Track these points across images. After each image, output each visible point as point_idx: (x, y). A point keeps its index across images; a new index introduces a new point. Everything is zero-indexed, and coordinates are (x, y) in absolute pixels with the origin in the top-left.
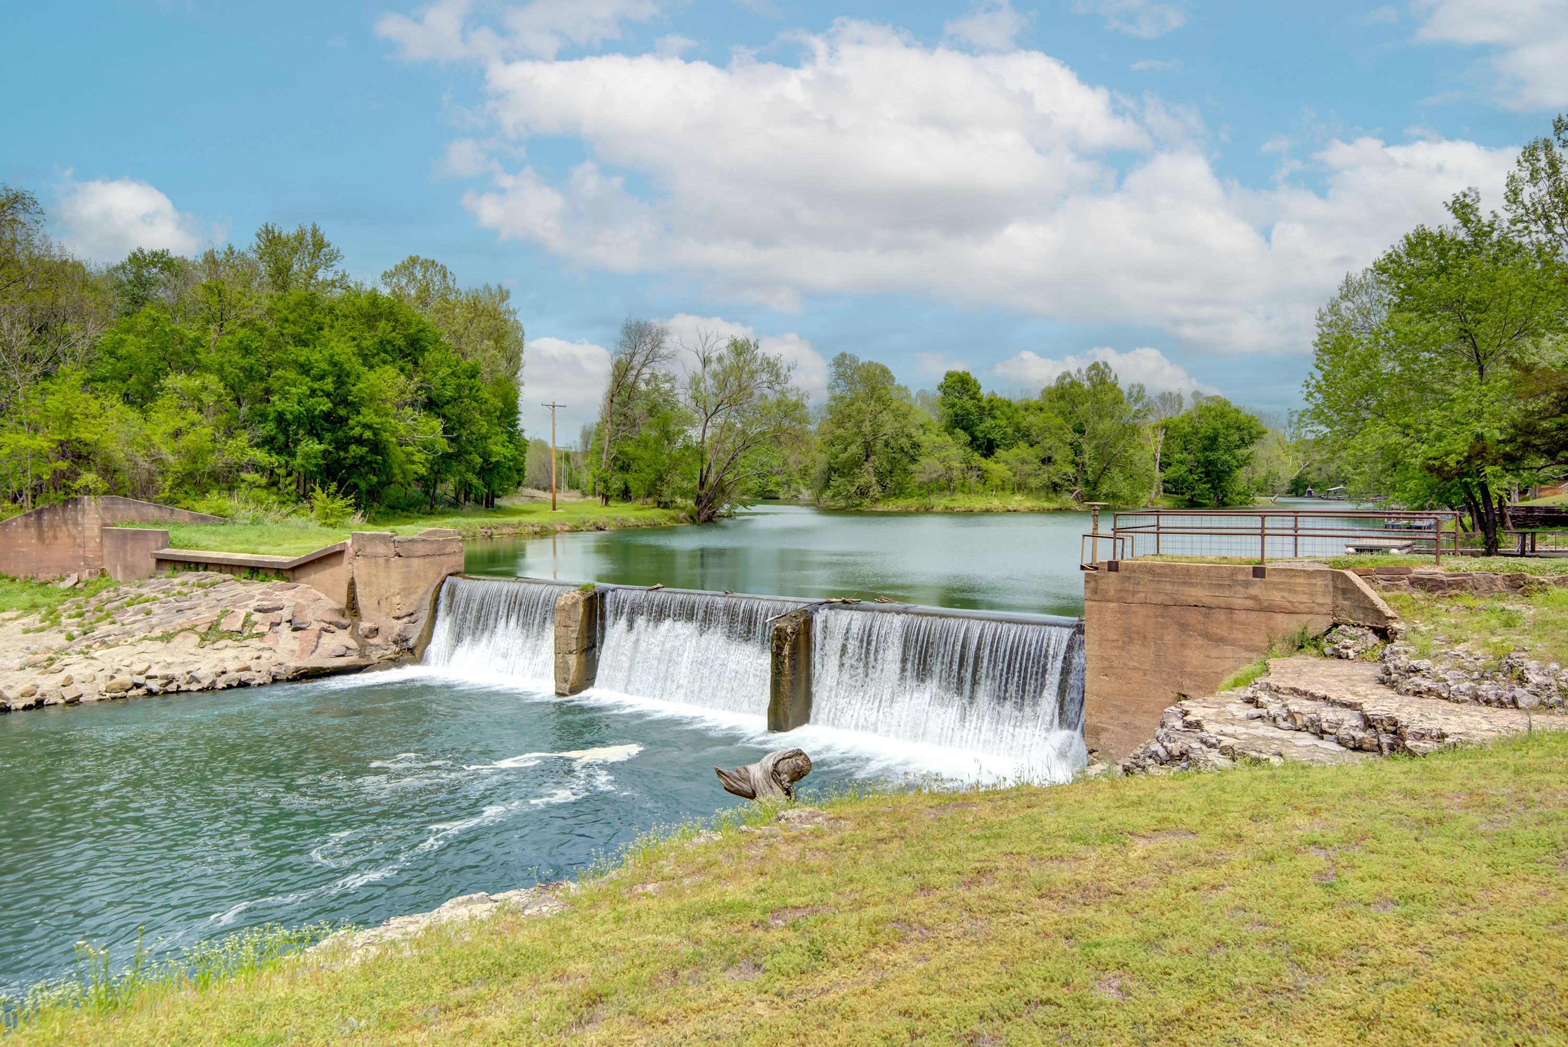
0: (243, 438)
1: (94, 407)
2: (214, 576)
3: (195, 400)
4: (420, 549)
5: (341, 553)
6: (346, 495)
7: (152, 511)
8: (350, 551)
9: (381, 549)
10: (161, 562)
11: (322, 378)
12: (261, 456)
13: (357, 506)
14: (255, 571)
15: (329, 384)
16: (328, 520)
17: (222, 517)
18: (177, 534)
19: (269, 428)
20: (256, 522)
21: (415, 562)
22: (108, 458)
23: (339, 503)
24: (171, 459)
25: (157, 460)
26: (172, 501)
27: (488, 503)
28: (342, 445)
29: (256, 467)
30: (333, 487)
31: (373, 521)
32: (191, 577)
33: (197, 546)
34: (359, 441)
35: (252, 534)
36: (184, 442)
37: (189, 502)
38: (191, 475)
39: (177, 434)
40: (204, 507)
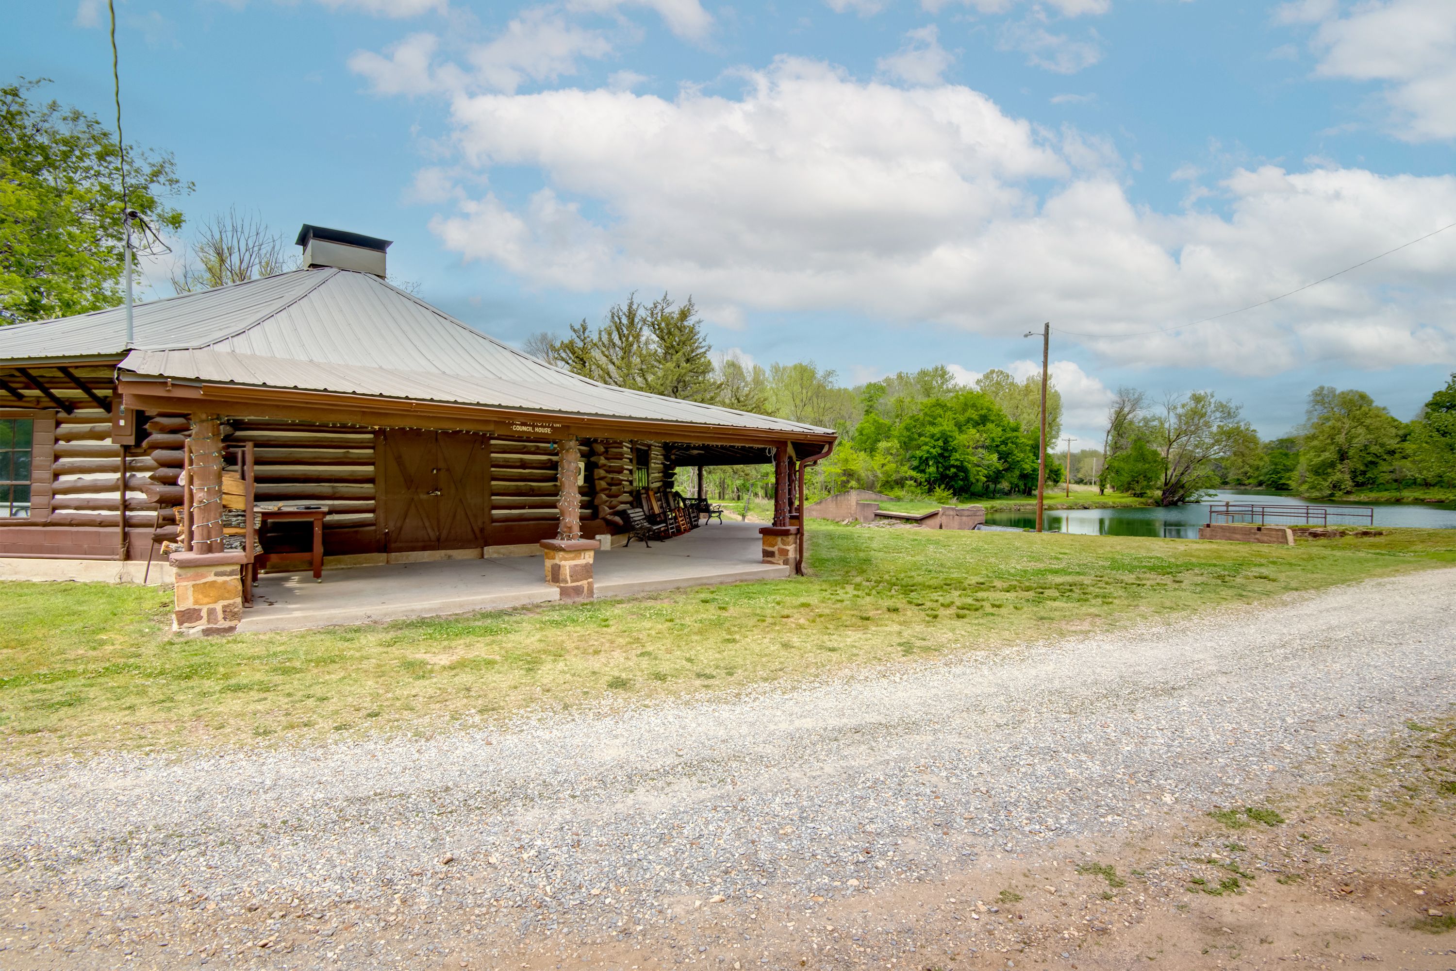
0: (906, 468)
1: (855, 456)
2: (894, 521)
3: (888, 451)
4: (966, 513)
5: (937, 514)
6: (949, 490)
7: (874, 496)
8: (941, 513)
9: (951, 513)
10: (876, 515)
11: (938, 440)
12: (914, 474)
13: (954, 494)
14: (908, 520)
15: (941, 443)
16: (940, 501)
17: (898, 499)
18: (882, 505)
19: (915, 463)
20: (912, 501)
21: (964, 518)
22: (859, 475)
23: (946, 493)
24: (880, 475)
25: (876, 476)
26: (880, 492)
27: (1027, 492)
28: (948, 468)
29: (911, 478)
30: (943, 486)
31: (962, 502)
32: (886, 521)
33: (889, 510)
34: (953, 466)
35: (909, 506)
36: (885, 468)
37: (887, 493)
38: (887, 482)
39: (883, 465)
40: (892, 495)
